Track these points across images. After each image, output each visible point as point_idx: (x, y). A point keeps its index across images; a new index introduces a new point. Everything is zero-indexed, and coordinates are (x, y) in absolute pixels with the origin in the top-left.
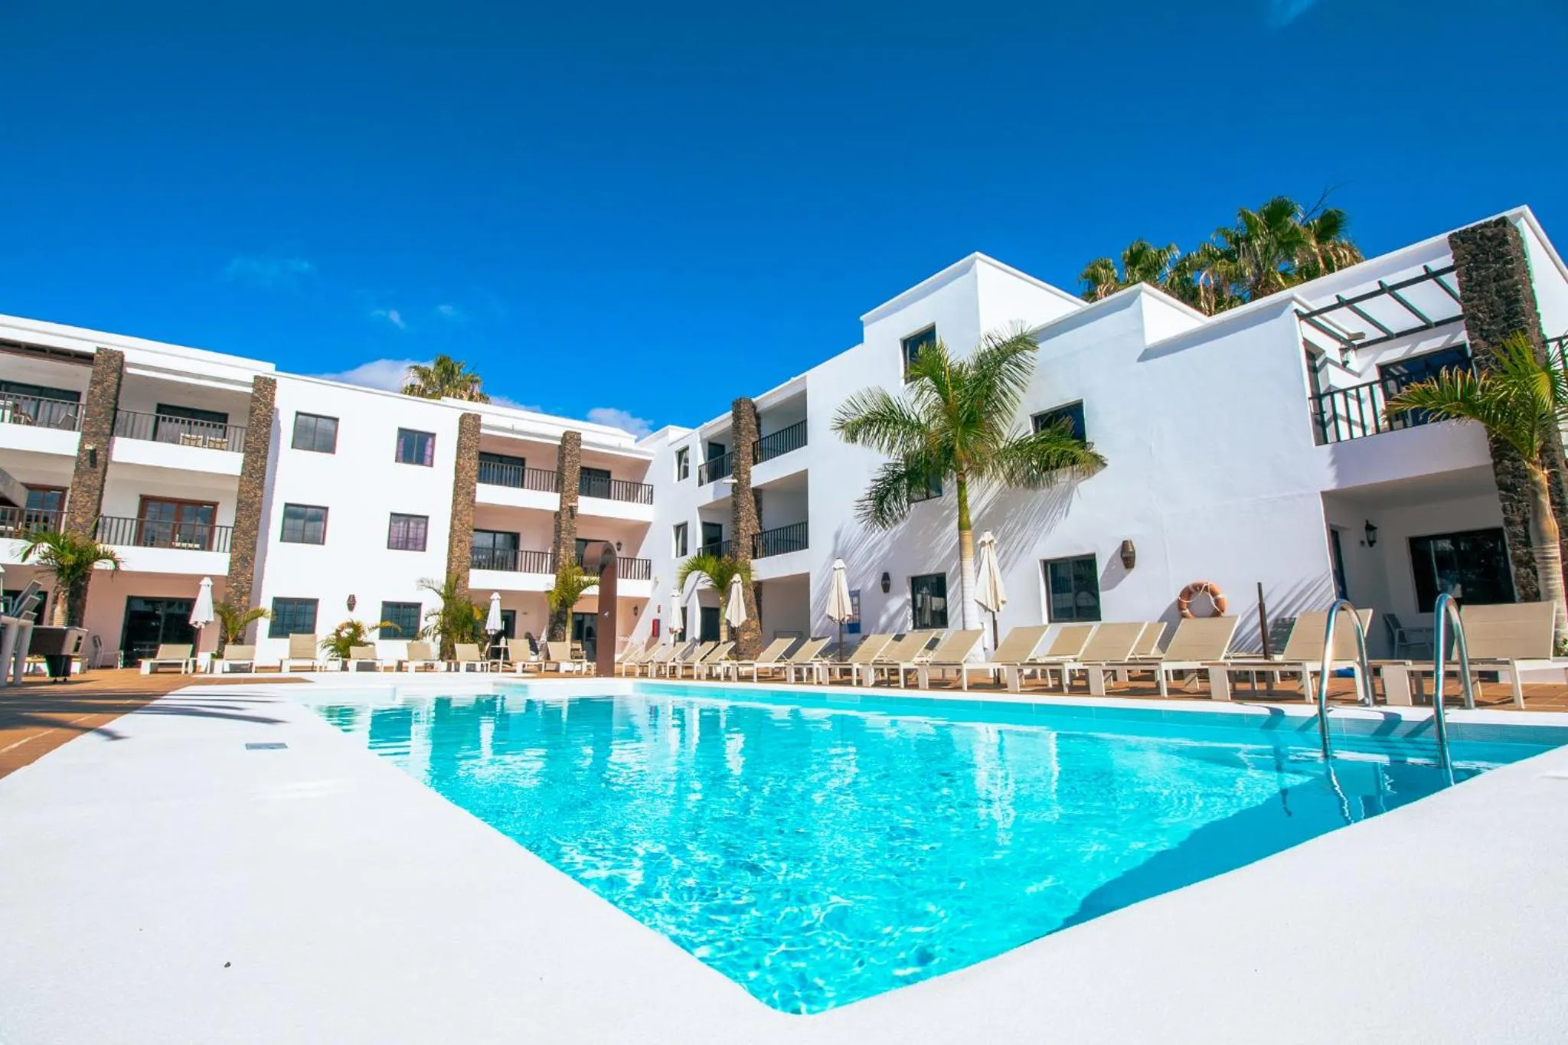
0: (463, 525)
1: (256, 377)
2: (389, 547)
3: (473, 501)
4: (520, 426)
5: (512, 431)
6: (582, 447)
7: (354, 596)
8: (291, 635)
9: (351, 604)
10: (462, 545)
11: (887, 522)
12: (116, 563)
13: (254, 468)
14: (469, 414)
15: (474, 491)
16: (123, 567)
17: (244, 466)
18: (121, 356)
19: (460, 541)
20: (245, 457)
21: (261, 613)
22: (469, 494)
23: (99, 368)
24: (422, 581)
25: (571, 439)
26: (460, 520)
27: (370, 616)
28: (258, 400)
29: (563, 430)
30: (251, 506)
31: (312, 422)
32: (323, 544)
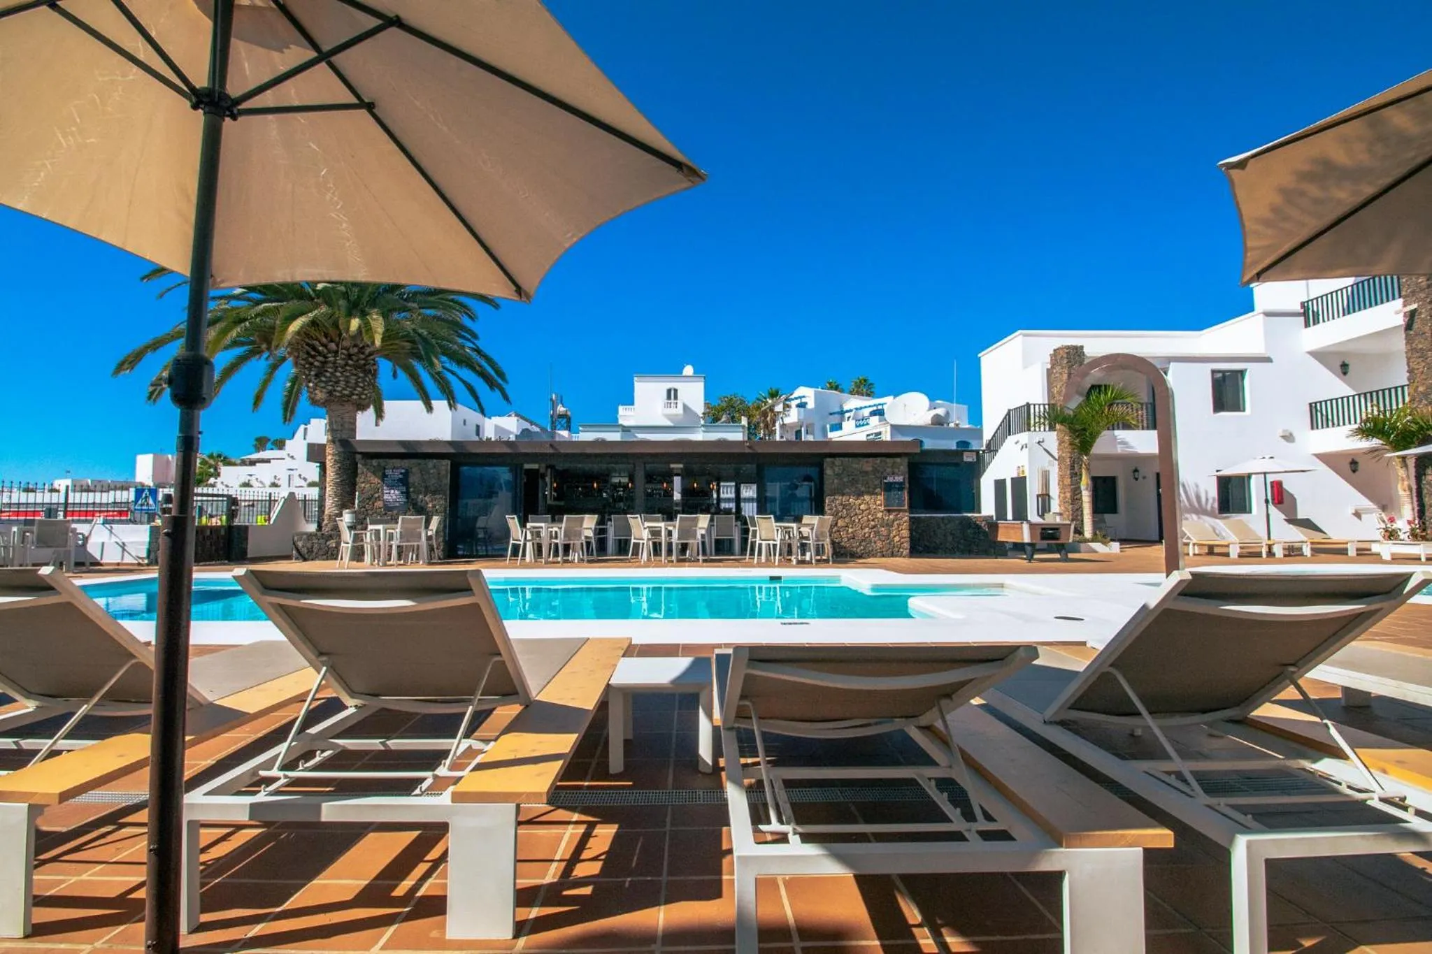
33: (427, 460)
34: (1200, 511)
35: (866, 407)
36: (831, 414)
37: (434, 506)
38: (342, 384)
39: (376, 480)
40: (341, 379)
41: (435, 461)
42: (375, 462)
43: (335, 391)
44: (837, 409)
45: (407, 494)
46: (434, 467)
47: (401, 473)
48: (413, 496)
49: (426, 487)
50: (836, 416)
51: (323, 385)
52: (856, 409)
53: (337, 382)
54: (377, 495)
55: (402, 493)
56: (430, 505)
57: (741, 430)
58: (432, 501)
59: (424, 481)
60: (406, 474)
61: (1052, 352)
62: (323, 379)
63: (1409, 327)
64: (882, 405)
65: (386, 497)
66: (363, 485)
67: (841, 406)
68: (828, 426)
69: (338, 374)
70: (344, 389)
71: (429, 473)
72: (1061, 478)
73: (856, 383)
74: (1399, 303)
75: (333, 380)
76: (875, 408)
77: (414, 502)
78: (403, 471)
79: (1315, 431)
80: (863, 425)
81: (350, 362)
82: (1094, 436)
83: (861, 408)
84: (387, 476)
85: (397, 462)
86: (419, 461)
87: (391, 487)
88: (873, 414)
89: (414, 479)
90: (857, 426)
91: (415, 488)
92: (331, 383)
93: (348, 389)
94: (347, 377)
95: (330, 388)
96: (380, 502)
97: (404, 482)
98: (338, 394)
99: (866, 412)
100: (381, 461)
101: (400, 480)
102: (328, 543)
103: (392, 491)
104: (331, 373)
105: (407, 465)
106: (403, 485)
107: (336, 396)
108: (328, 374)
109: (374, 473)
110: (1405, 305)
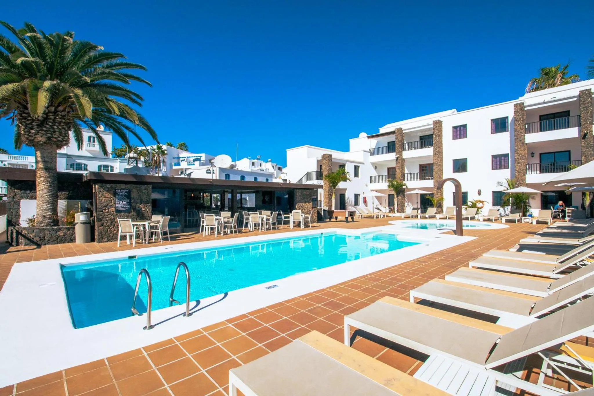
0: (519, 156)
1: (433, 121)
2: (492, 169)
3: (524, 143)
5: (544, 103)
7: (480, 190)
8: (455, 206)
9: (479, 193)
13: (436, 152)
15: (524, 138)
17: (434, 151)
18: (401, 129)
19: (519, 163)
20: (434, 148)
22: (520, 141)
23: (397, 134)
24: (498, 183)
26: (517, 153)
28: (435, 129)
30: (437, 164)
31: (458, 129)
32: (467, 172)
33: (141, 185)
34: (352, 206)
35: (192, 157)
36: (174, 158)
37: (146, 210)
38: (57, 133)
39: (110, 196)
40: (57, 130)
41: (145, 186)
42: (108, 186)
43: (53, 137)
44: (176, 156)
45: (130, 203)
46: (145, 189)
47: (126, 192)
48: (133, 204)
49: (141, 200)
50: (176, 159)
51: (43, 132)
52: (188, 157)
53: (54, 132)
54: (110, 204)
55: (127, 203)
56: (144, 209)
57: (141, 163)
58: (144, 207)
59: (140, 196)
60: (129, 193)
61: (322, 155)
62: (44, 129)
63: (397, 160)
64: (200, 157)
65: (117, 205)
66: (101, 198)
67: (178, 155)
68: (173, 164)
69: (55, 127)
70: (59, 137)
71: (142, 193)
72: (325, 195)
73: (180, 145)
74: (394, 154)
75: (51, 130)
76: (196, 158)
77: (134, 207)
78: (127, 191)
79: (371, 184)
80: (192, 165)
81: (64, 121)
82: (337, 184)
83: (190, 157)
84: (117, 194)
85: (123, 186)
86: (137, 186)
87: (120, 200)
88: (195, 160)
89: (134, 195)
90: (188, 165)
91: (134, 200)
92: (49, 132)
93: (61, 137)
94: (60, 129)
95: (50, 135)
96: (112, 208)
97: (128, 197)
98: (55, 140)
99: (192, 159)
100: (112, 185)
101: (125, 196)
102: (58, 233)
103: (121, 202)
104: (51, 126)
105: (129, 187)
106: (128, 199)
107: (53, 141)
108: (48, 126)
109: (108, 191)
110: (396, 155)
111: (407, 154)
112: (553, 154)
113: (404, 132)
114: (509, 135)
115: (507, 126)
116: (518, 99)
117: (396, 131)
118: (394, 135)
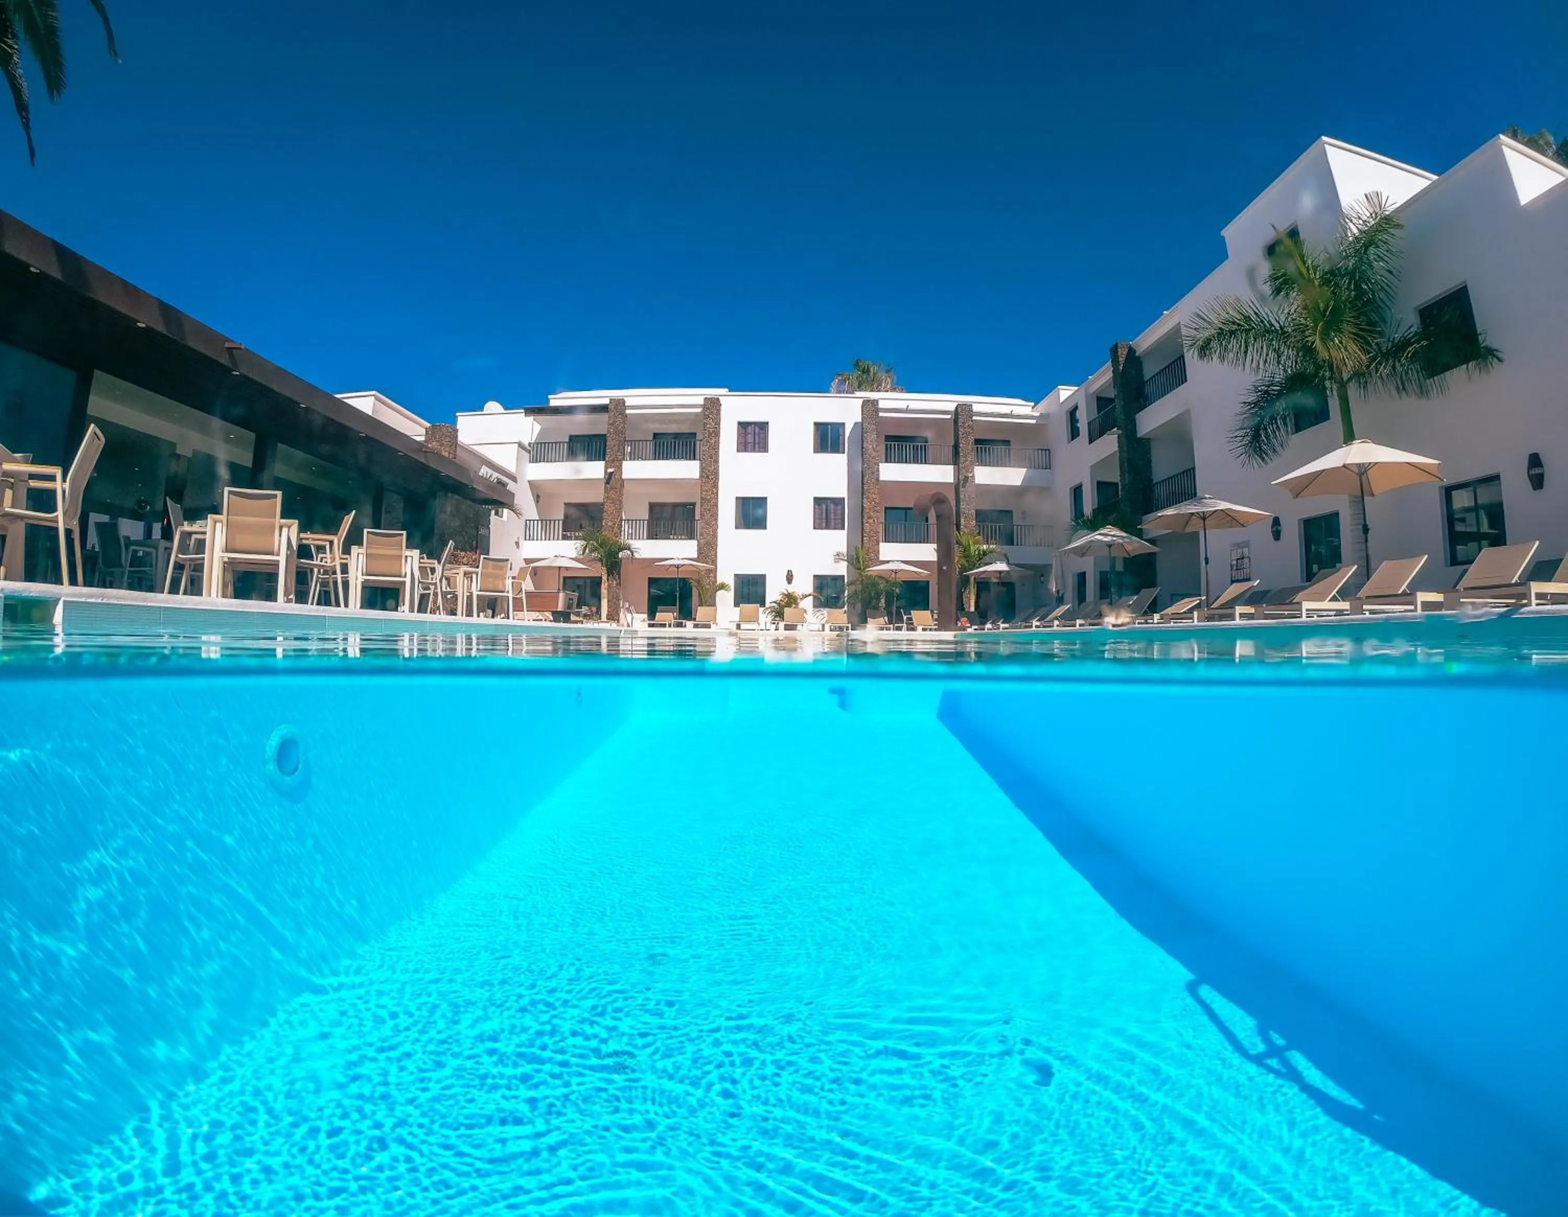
1: (705, 401)
2: (815, 528)
3: (878, 479)
4: (914, 405)
6: (974, 418)
7: (791, 572)
8: (749, 604)
9: (790, 578)
10: (871, 521)
11: (1266, 454)
12: (632, 552)
13: (706, 472)
14: (868, 401)
15: (878, 470)
16: (636, 555)
17: (700, 470)
18: (623, 405)
19: (869, 518)
21: (723, 587)
22: (873, 473)
24: (838, 554)
25: (962, 412)
26: (868, 498)
27: (804, 586)
28: (709, 418)
29: (955, 405)
30: (709, 501)
31: (750, 429)
32: (765, 528)
74: (601, 464)
79: (528, 541)
110: (606, 468)
111: (632, 469)
112: (903, 511)
113: (628, 412)
114: (846, 462)
115: (841, 441)
116: (853, 393)
117: (612, 407)
118: (604, 417)
